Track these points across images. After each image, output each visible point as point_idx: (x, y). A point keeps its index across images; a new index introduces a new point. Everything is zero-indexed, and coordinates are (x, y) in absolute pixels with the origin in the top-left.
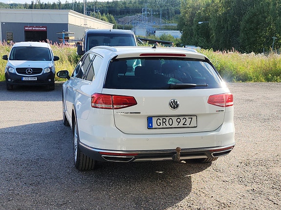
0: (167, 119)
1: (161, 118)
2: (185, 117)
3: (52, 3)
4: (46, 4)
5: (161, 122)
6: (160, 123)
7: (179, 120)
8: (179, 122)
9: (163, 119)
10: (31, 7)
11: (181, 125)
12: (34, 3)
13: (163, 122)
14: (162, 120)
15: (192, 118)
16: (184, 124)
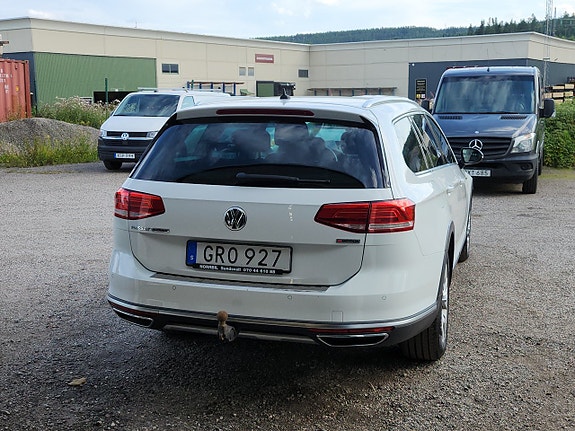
0: (227, 248)
1: (214, 246)
2: (265, 248)
3: (518, 22)
4: (507, 24)
5: (214, 253)
6: (211, 255)
7: (250, 254)
8: (251, 258)
9: (218, 247)
10: (482, 31)
11: (254, 263)
12: (486, 25)
13: (217, 255)
14: (215, 250)
15: (280, 252)
16: (260, 264)
